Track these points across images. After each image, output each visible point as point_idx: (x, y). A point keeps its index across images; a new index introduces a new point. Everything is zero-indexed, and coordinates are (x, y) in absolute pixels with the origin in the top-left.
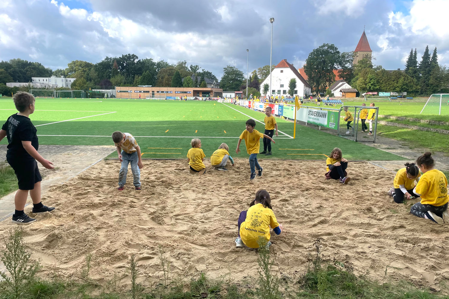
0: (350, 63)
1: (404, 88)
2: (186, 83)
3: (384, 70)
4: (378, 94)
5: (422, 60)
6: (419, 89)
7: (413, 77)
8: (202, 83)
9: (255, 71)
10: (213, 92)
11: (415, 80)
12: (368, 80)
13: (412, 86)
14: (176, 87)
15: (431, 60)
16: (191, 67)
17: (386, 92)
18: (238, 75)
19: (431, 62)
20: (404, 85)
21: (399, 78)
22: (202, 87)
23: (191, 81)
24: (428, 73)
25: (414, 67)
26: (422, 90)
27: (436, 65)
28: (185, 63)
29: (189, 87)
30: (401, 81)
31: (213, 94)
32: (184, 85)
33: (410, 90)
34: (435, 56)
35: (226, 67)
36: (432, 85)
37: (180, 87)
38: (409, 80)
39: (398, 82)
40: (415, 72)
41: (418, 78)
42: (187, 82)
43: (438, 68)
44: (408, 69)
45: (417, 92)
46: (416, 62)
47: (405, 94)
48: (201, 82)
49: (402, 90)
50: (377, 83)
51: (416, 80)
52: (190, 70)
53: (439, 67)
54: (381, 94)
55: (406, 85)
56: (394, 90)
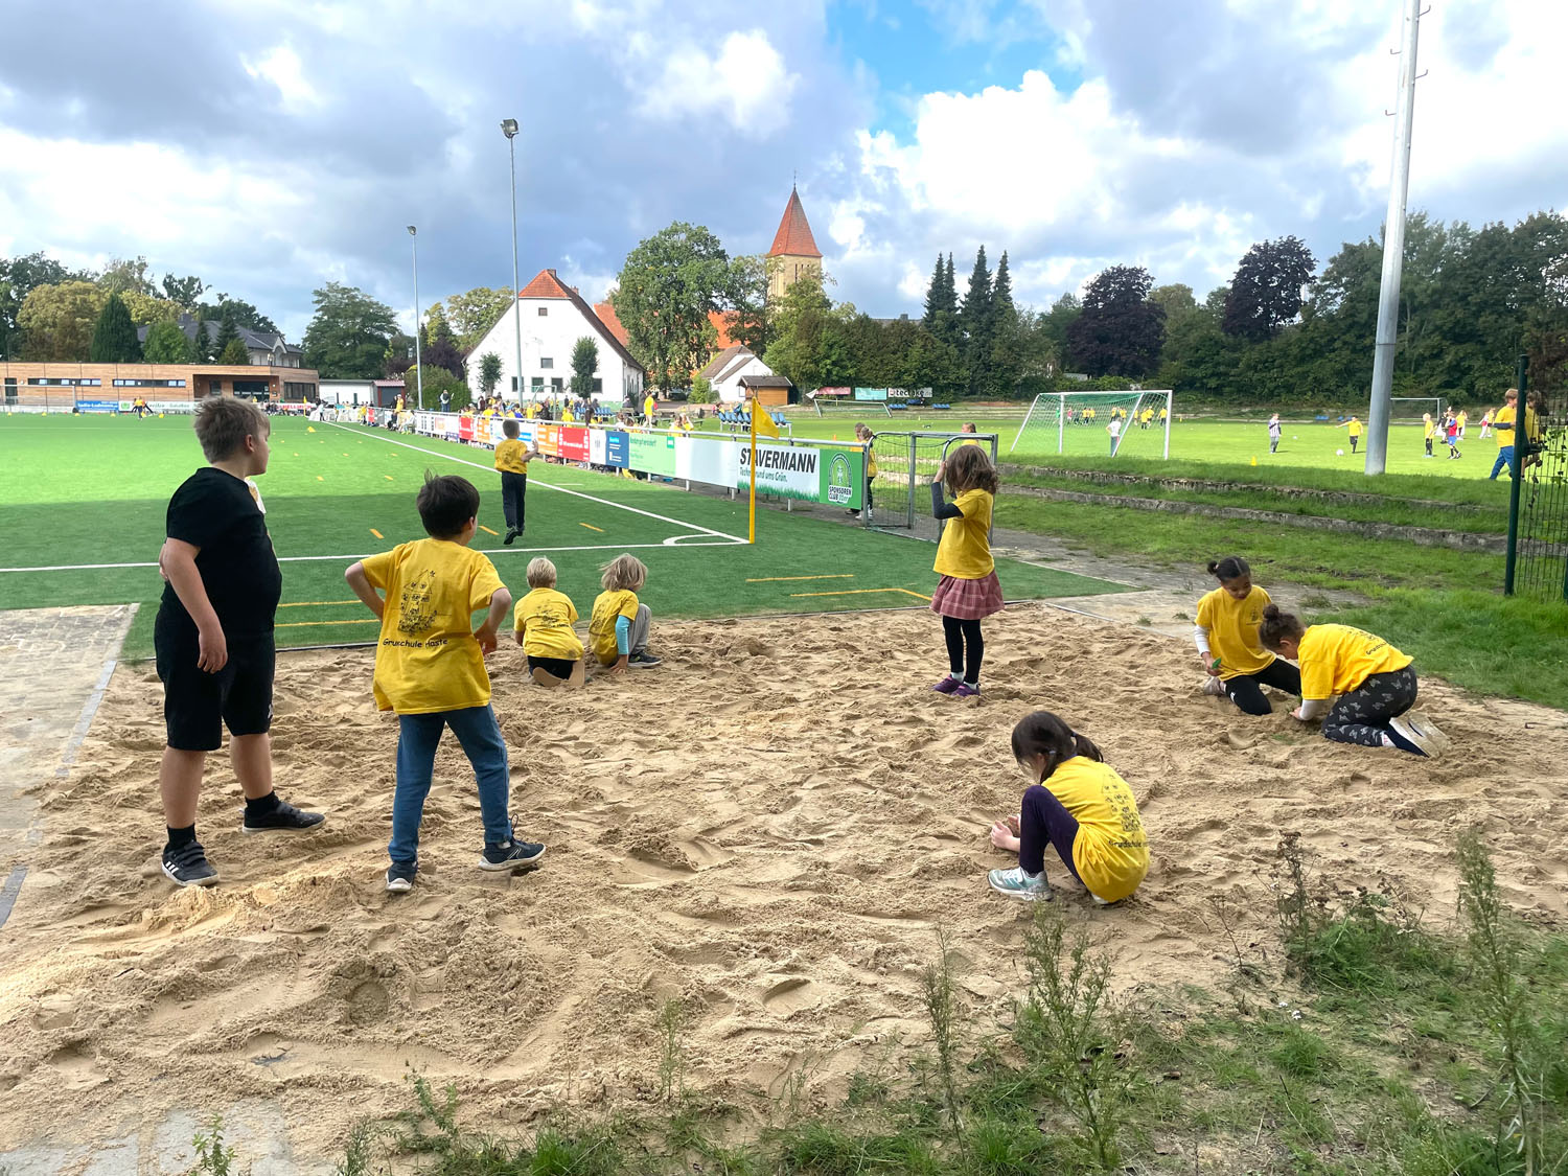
0: (759, 291)
1: (926, 375)
2: (157, 346)
3: (867, 317)
4: (853, 394)
5: (967, 288)
6: (965, 379)
7: (946, 340)
8: (230, 346)
9: (438, 308)
10: (281, 383)
11: (953, 350)
12: (822, 349)
13: (945, 370)
14: (115, 361)
15: (992, 290)
16: (168, 285)
17: (875, 386)
18: (375, 317)
19: (994, 295)
20: (924, 365)
21: (908, 344)
22: (229, 364)
23: (180, 338)
24: (988, 330)
25: (950, 310)
26: (973, 381)
27: (1006, 307)
28: (142, 267)
29: (171, 361)
30: (916, 352)
31: (282, 390)
32: (147, 355)
33: (943, 382)
34: (1003, 277)
35: (325, 289)
36: (999, 365)
37: (129, 361)
38: (938, 352)
39: (906, 356)
40: (952, 326)
41: (962, 344)
42: (162, 344)
43: (1014, 315)
44: (931, 316)
45: (962, 386)
46: (952, 296)
47: (928, 392)
48: (223, 345)
49: (921, 381)
50: (850, 360)
51: (957, 352)
52: (166, 295)
53: (1014, 312)
54: (862, 394)
55: (930, 364)
56: (896, 382)
